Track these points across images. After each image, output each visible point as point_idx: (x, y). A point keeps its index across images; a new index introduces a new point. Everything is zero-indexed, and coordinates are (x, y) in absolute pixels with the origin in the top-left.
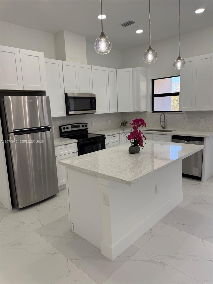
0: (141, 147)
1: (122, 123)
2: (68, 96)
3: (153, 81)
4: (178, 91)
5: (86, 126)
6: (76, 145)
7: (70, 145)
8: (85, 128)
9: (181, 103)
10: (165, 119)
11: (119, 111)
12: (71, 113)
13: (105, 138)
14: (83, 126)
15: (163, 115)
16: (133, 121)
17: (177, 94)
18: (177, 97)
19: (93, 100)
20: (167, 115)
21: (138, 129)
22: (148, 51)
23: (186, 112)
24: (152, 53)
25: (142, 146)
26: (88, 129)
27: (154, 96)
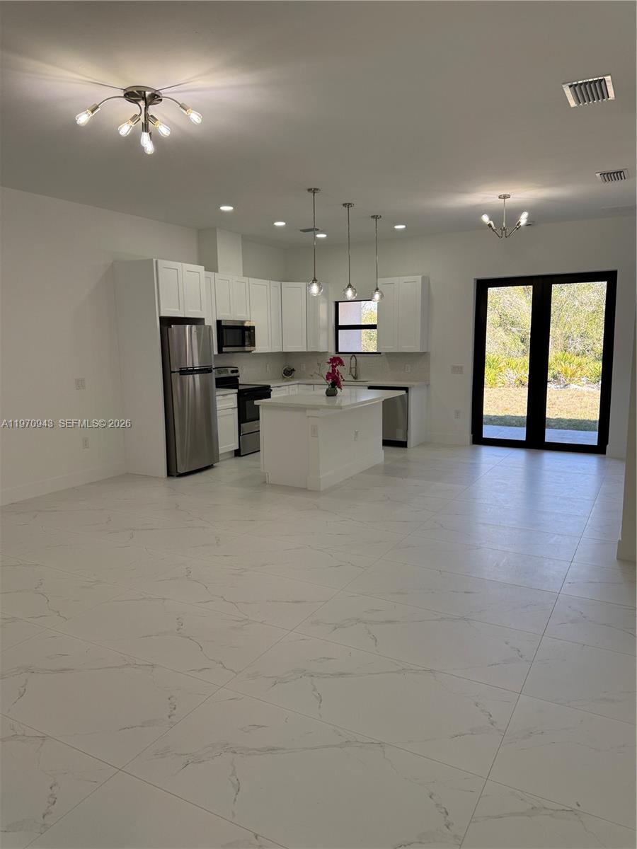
0: (338, 390)
1: (285, 371)
2: (223, 324)
3: (337, 304)
4: (374, 322)
5: (237, 371)
6: (235, 397)
7: (229, 396)
8: (235, 374)
9: (379, 340)
10: (356, 364)
11: (284, 351)
12: (225, 349)
13: (271, 390)
14: (233, 372)
15: (354, 358)
16: (330, 359)
17: (373, 327)
18: (374, 332)
19: (252, 331)
20: (359, 358)
21: (336, 369)
22: (348, 287)
23: (386, 353)
24: (352, 290)
25: (340, 388)
26: (239, 376)
27: (338, 327)
